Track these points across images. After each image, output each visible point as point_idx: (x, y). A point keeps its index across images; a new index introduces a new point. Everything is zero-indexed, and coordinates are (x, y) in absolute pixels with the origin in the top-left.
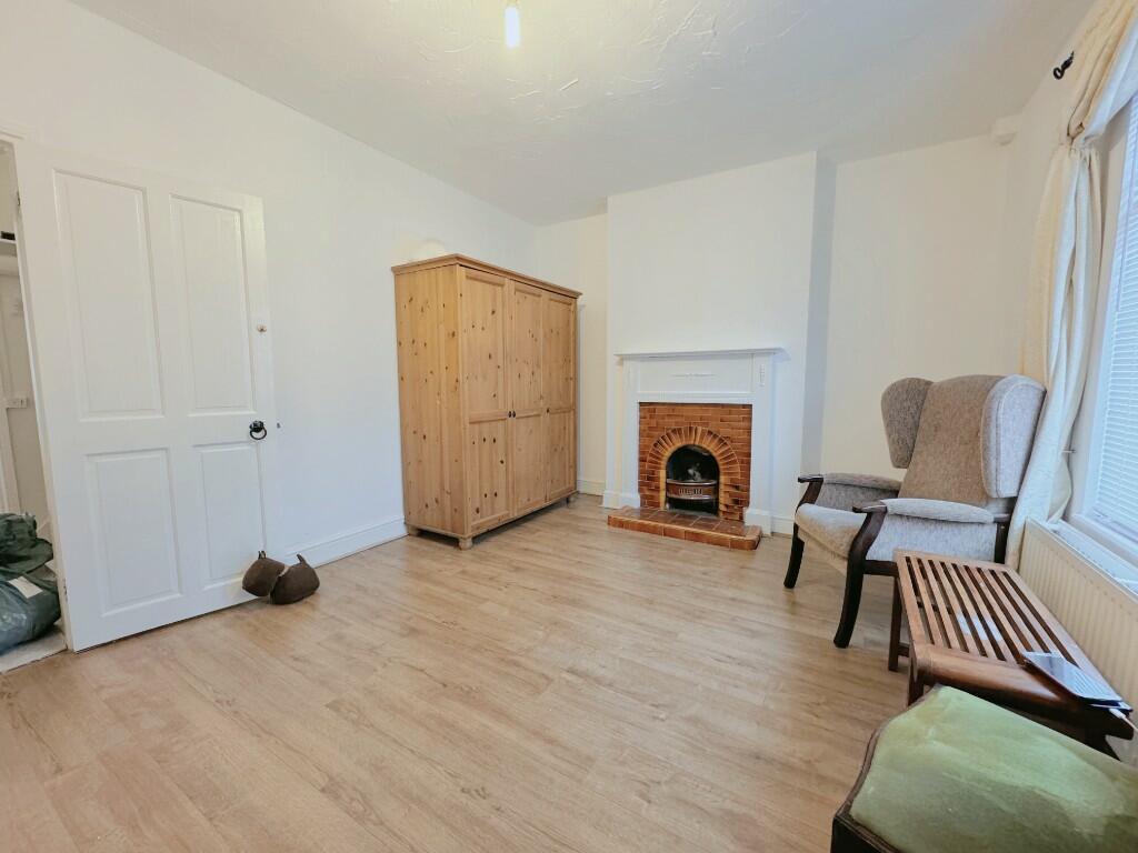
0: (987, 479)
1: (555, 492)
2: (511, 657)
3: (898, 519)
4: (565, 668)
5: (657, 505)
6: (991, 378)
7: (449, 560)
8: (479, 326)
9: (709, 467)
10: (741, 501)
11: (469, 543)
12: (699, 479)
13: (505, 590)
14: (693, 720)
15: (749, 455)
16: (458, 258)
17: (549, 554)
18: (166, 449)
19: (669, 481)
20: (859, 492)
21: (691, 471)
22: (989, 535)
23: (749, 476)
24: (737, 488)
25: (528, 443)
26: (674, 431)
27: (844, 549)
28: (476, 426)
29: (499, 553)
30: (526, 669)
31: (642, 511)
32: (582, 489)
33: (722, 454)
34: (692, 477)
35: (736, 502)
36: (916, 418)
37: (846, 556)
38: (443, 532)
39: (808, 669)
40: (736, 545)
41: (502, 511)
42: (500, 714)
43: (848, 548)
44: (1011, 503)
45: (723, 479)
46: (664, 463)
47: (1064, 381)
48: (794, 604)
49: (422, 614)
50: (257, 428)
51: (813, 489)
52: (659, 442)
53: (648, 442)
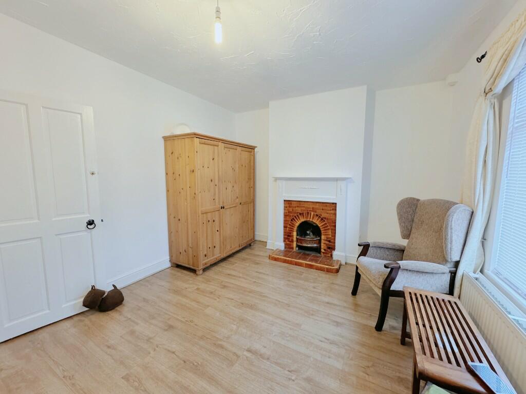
0: (446, 253)
1: (244, 242)
2: (220, 343)
3: (405, 271)
4: (246, 348)
5: (293, 248)
6: (448, 202)
7: (191, 282)
8: (206, 166)
9: (317, 231)
10: (332, 248)
11: (201, 272)
12: (312, 236)
13: (218, 300)
14: (309, 380)
15: (335, 226)
16: (195, 134)
17: (240, 277)
18: (40, 238)
19: (298, 237)
20: (386, 250)
21: (308, 232)
22: (447, 278)
23: (335, 236)
24: (329, 241)
25: (231, 221)
26: (300, 214)
27: (380, 284)
28: (205, 215)
29: (216, 277)
30: (226, 350)
31: (285, 251)
32: (257, 238)
33: (322, 225)
34: (309, 235)
35: (329, 248)
36: (413, 216)
37: (381, 287)
38: (189, 266)
39: (363, 345)
40: (328, 271)
41: (218, 255)
42: (212, 380)
43: (382, 284)
44: (457, 264)
45: (323, 237)
46: (295, 229)
47: (481, 208)
48: (356, 305)
49: (175, 316)
50: (91, 223)
51: (365, 249)
52: (293, 218)
53: (288, 218)
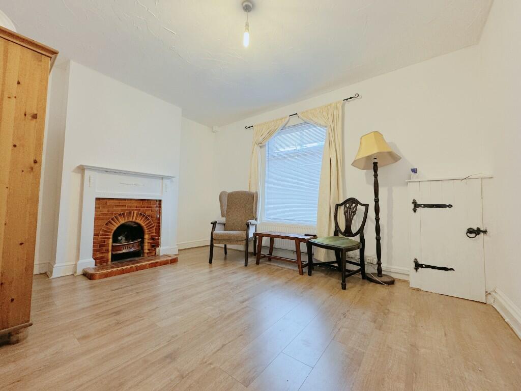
5: (107, 261)
15: (159, 223)
19: (114, 244)
24: (153, 239)
26: (120, 215)
33: (146, 224)
45: (146, 237)
46: (111, 234)
51: (214, 226)
52: (110, 222)
53: (100, 223)
